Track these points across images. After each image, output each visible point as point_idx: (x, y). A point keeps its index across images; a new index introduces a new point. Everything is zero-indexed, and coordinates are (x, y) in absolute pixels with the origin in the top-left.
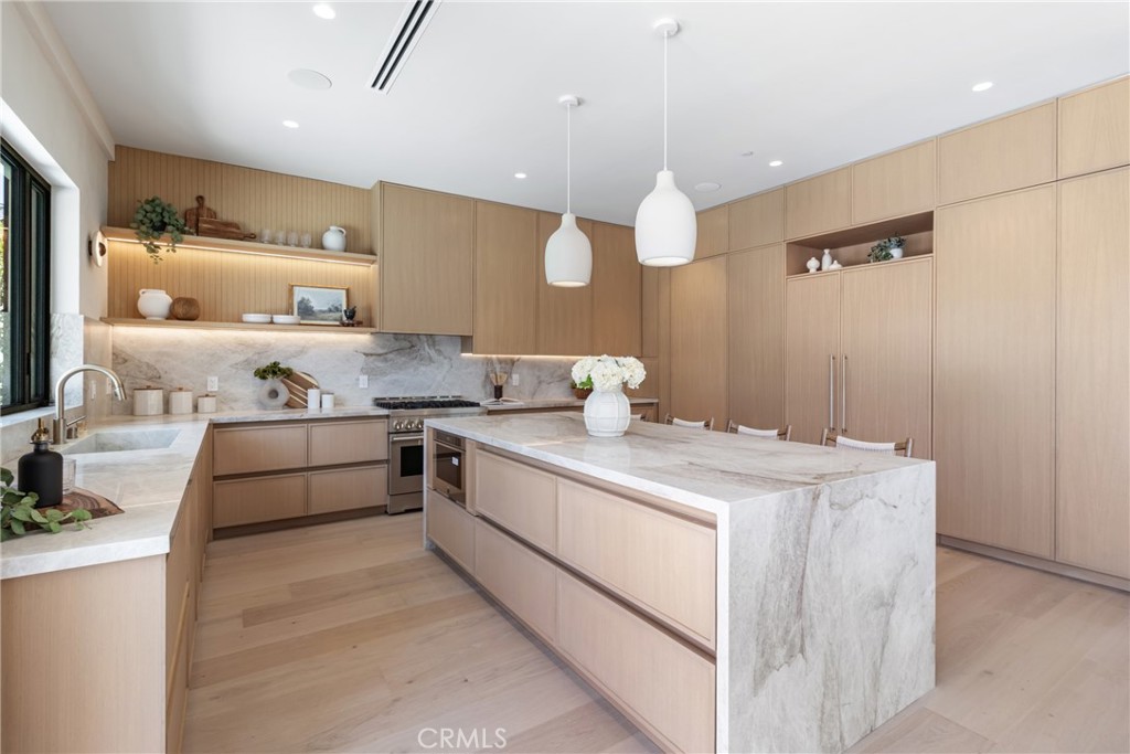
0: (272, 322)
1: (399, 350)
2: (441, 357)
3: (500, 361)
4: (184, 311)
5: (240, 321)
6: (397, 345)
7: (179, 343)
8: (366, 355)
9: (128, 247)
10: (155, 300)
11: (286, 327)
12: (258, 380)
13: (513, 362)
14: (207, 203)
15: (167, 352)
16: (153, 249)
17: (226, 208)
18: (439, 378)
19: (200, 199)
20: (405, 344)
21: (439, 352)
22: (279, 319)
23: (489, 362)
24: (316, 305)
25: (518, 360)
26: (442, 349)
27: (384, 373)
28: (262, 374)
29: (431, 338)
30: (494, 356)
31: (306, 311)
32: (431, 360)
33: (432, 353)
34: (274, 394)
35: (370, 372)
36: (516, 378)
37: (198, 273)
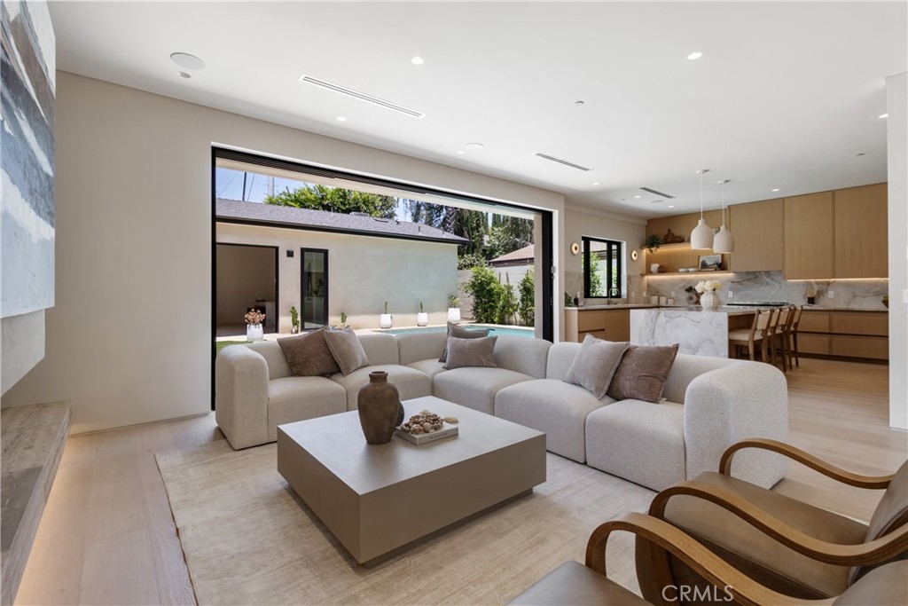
0: (688, 271)
1: (748, 280)
2: (774, 283)
3: (817, 283)
4: (662, 270)
5: (678, 271)
6: (748, 277)
7: (663, 281)
8: (732, 282)
9: (645, 251)
10: (655, 267)
11: (693, 273)
12: (687, 293)
13: (829, 284)
14: (672, 231)
15: (661, 283)
16: (652, 251)
17: (677, 232)
18: (773, 293)
19: (669, 230)
20: (752, 277)
21: (773, 280)
22: (690, 270)
23: (810, 284)
24: (708, 263)
25: (833, 282)
26: (775, 277)
27: (741, 291)
28: (687, 290)
29: (768, 273)
30: (813, 280)
31: (704, 266)
32: (768, 284)
33: (768, 280)
34: (691, 298)
35: (735, 291)
36: (831, 294)
37: (669, 256)
